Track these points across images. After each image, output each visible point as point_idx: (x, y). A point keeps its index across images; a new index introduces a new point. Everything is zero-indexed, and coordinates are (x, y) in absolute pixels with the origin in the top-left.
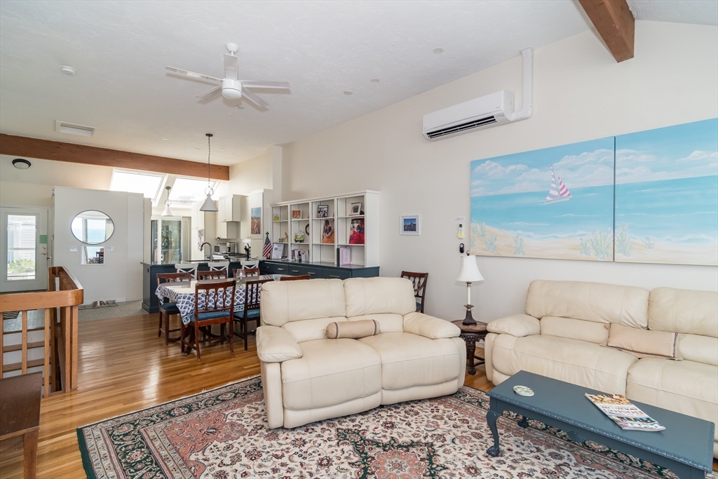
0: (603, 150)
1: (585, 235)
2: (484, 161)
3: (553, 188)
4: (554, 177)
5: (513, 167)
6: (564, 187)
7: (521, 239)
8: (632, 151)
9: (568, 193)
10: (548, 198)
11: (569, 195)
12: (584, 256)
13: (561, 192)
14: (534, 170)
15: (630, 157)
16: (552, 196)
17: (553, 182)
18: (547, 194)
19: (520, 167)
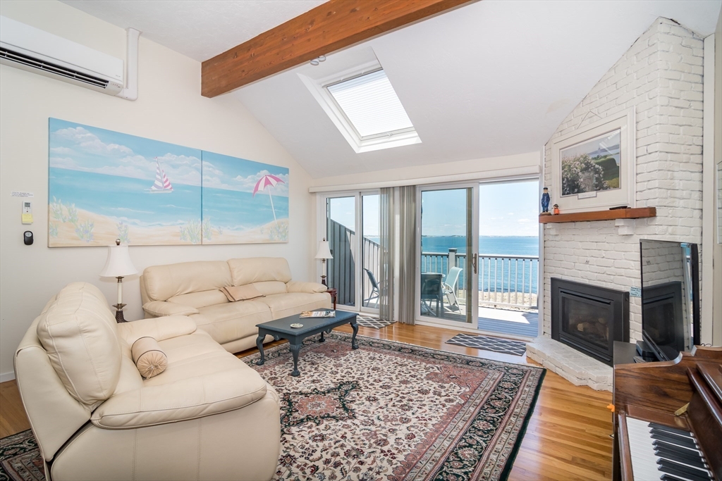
0: (195, 158)
1: (183, 224)
2: (75, 125)
3: (158, 179)
4: (158, 168)
5: (117, 146)
6: (167, 180)
7: (126, 226)
8: (211, 165)
9: (170, 186)
10: (153, 188)
11: (171, 188)
12: (183, 242)
13: (165, 185)
14: (140, 157)
15: (210, 169)
16: (156, 186)
17: (158, 173)
18: (152, 183)
19: (124, 148)
